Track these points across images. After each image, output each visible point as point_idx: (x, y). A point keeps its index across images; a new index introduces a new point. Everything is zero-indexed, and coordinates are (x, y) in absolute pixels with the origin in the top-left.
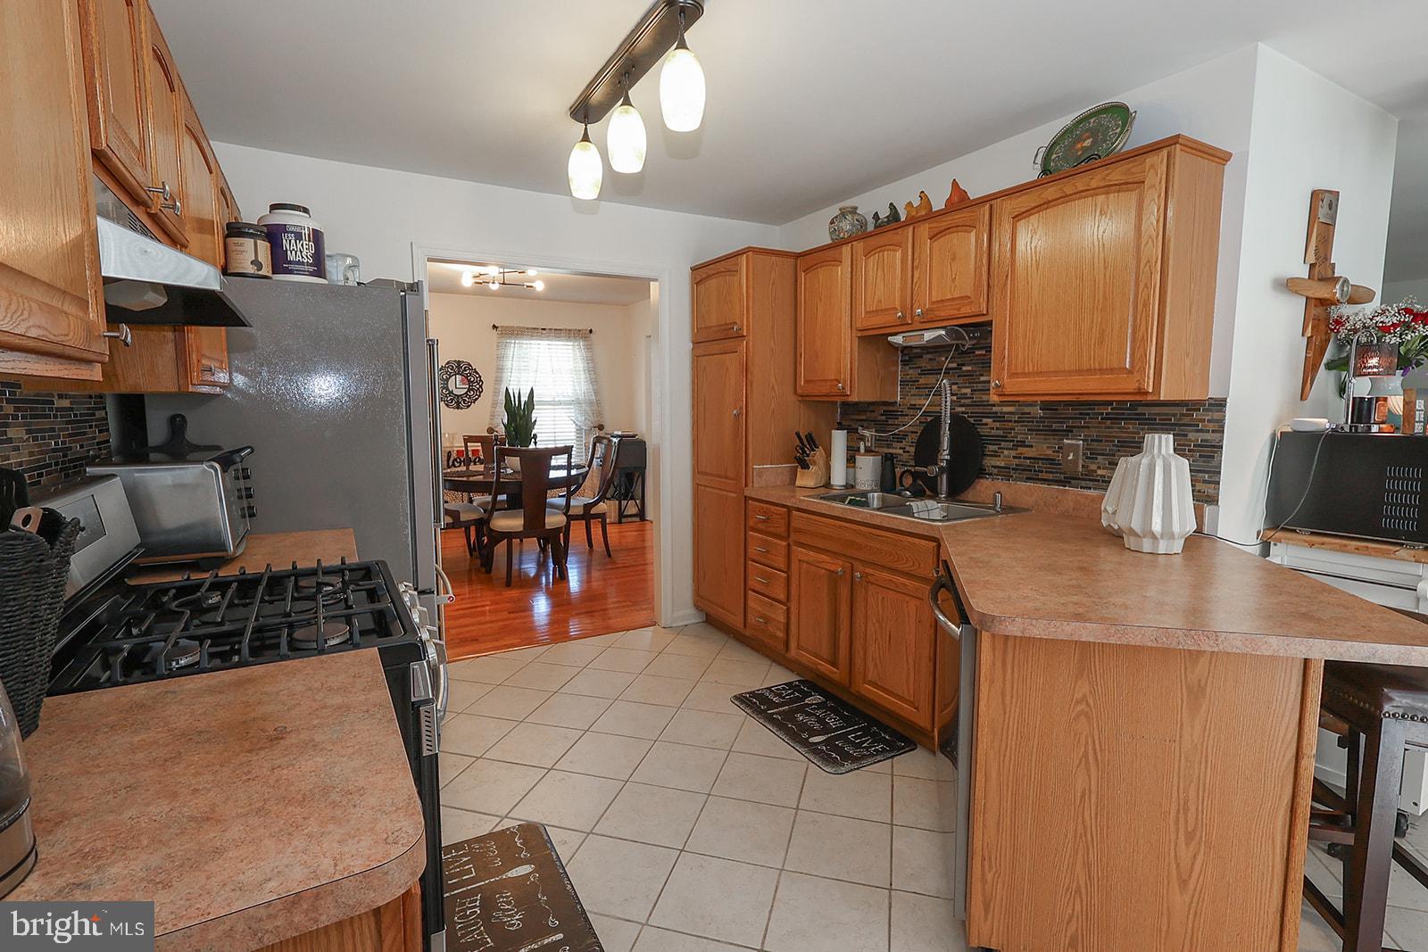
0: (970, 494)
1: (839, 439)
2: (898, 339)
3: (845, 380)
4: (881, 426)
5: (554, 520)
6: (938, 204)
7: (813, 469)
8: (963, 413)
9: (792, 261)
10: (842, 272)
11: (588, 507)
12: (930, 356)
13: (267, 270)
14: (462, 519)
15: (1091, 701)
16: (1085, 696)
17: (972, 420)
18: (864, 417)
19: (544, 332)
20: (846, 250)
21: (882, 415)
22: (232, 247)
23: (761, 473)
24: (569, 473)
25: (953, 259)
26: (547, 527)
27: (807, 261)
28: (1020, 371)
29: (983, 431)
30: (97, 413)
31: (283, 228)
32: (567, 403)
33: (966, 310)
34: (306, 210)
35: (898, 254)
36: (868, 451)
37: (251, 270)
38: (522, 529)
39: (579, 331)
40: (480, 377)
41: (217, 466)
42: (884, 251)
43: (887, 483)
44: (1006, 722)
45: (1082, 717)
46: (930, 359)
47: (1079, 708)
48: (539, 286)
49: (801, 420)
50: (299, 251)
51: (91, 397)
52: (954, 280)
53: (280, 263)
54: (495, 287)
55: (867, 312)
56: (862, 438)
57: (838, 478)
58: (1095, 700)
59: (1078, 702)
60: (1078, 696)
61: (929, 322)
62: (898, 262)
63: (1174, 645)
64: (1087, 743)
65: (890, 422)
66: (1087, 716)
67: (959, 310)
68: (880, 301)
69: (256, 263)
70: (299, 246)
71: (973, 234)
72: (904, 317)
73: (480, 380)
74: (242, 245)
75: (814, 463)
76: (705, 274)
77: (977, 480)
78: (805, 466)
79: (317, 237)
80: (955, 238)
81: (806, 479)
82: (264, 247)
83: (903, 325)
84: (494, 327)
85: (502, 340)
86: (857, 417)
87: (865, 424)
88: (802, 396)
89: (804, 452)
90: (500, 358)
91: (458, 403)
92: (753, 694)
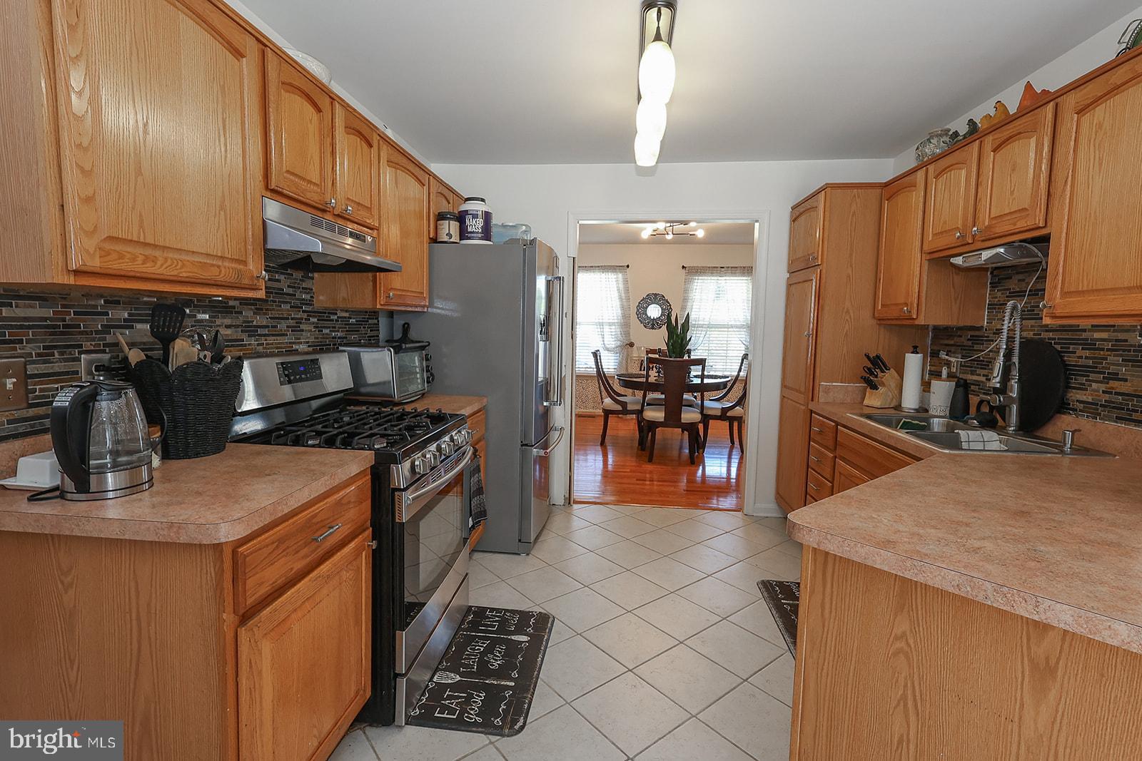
0: (1050, 431)
1: (913, 363)
2: (958, 261)
3: (912, 304)
4: (966, 351)
5: (689, 416)
6: (1012, 110)
7: (881, 390)
8: (1049, 339)
9: (878, 191)
10: (916, 197)
11: (724, 410)
12: (1021, 277)
13: (455, 238)
14: (628, 409)
15: (911, 642)
16: (904, 634)
17: (1058, 347)
18: (952, 342)
19: (723, 270)
20: (920, 175)
21: (968, 340)
22: (439, 227)
23: (827, 390)
24: (702, 381)
25: (1013, 170)
26: (683, 421)
27: (891, 189)
28: (1072, 290)
29: (1070, 359)
30: (370, 321)
31: (466, 212)
32: (742, 327)
33: (1021, 224)
34: (483, 200)
35: (964, 172)
36: (951, 376)
37: (446, 239)
38: (663, 420)
39: (744, 267)
40: (670, 305)
41: (392, 350)
42: (951, 171)
43: (959, 411)
44: (825, 636)
45: (901, 655)
46: (1019, 280)
47: (898, 645)
48: (700, 234)
49: (878, 343)
50: (475, 225)
51: (367, 312)
52: (1012, 193)
53: (464, 234)
54: (670, 237)
55: (934, 235)
56: (948, 364)
57: (910, 400)
58: (915, 642)
59: (897, 638)
60: (898, 631)
61: (989, 239)
62: (963, 179)
63: (980, 598)
64: (906, 686)
65: (976, 347)
66: (907, 658)
67: (1015, 224)
68: (945, 223)
69: (449, 235)
70: (474, 222)
71: (1034, 138)
72: (962, 236)
73: (671, 308)
74: (443, 225)
75: (883, 384)
76: (801, 211)
77: (1058, 415)
78: (874, 387)
79: (487, 216)
80: (1015, 146)
81: (874, 400)
82: (454, 227)
83: (965, 246)
84: (683, 267)
85: (687, 277)
86: (946, 342)
87: (953, 349)
88: (879, 320)
89: (871, 373)
90: (686, 291)
91: (653, 325)
92: (780, 584)
